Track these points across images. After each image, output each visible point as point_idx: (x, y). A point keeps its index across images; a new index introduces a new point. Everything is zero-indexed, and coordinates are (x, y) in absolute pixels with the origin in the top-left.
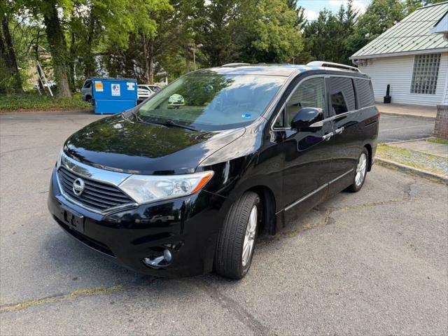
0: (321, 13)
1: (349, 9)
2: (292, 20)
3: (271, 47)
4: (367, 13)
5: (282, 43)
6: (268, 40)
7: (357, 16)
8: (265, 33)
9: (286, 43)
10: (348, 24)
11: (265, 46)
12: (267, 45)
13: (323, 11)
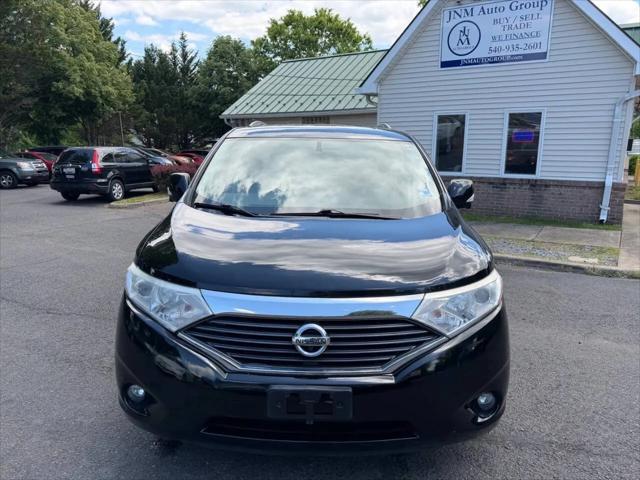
0: (147, 51)
1: (183, 50)
2: (113, 56)
3: (88, 93)
4: (209, 58)
5: (105, 89)
6: (81, 82)
7: (195, 61)
8: (75, 71)
9: (111, 89)
10: (186, 69)
11: (78, 91)
12: (81, 91)
13: (150, 47)
